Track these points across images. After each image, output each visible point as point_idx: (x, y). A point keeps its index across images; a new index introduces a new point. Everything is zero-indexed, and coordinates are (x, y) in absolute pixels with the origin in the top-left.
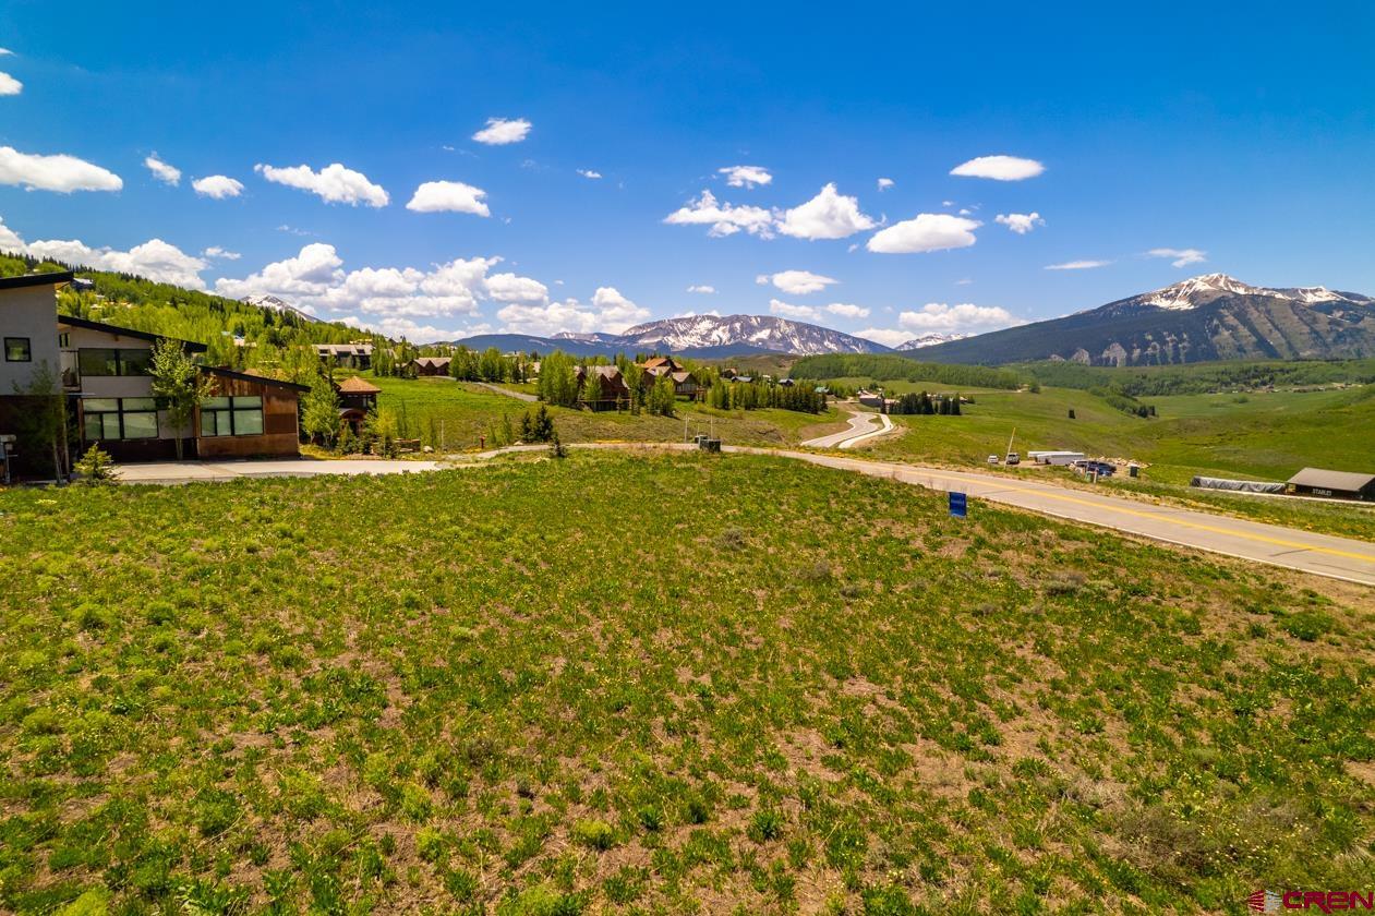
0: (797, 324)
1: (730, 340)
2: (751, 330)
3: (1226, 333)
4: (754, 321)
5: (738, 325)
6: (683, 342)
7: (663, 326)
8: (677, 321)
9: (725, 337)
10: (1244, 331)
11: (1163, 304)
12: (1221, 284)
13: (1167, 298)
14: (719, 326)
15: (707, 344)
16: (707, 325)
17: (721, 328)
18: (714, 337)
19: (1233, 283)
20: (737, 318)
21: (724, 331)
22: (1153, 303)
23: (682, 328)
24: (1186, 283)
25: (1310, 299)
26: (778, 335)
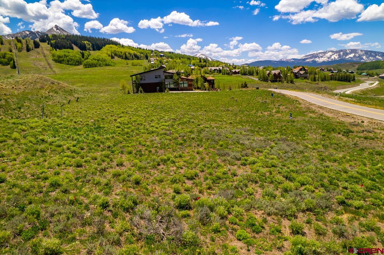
0: (365, 51)
1: (338, 58)
2: (347, 54)
4: (348, 51)
5: (342, 53)
6: (321, 60)
7: (314, 55)
8: (319, 53)
9: (336, 57)
14: (334, 54)
15: (330, 60)
16: (330, 53)
17: (335, 54)
18: (333, 57)
20: (342, 51)
21: (336, 55)
23: (321, 55)
26: (357, 55)
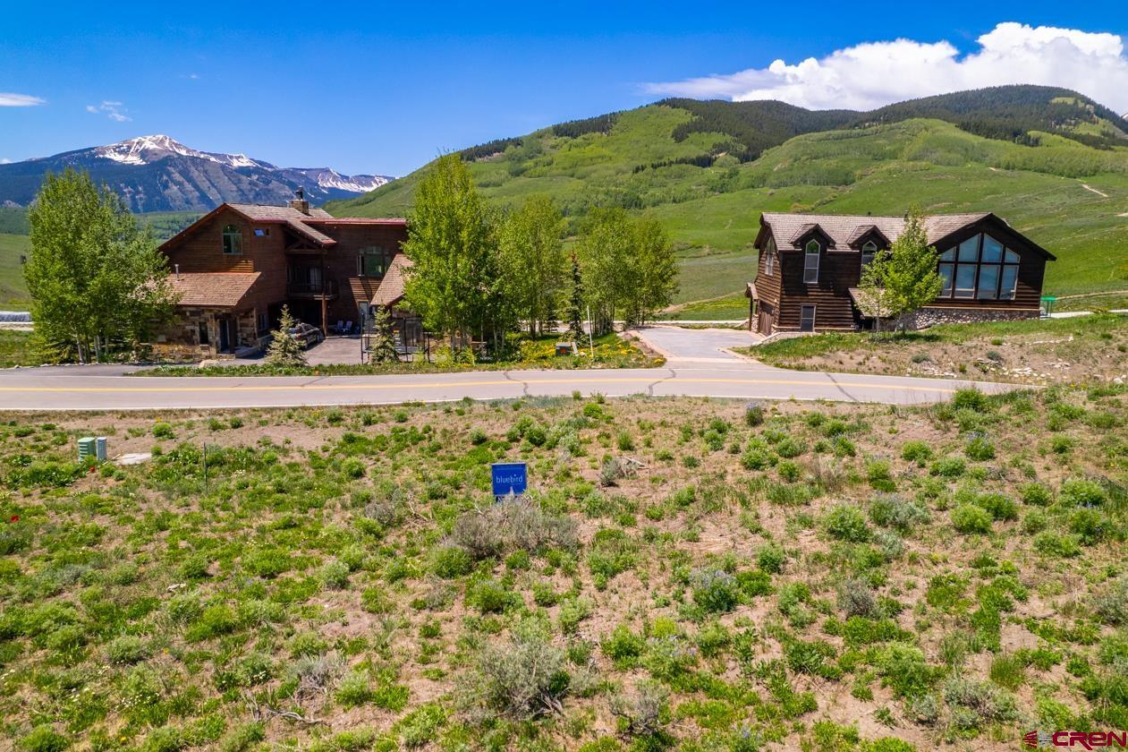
3: (175, 188)
10: (189, 187)
11: (118, 158)
12: (167, 144)
13: (121, 152)
19: (176, 145)
22: (107, 156)
24: (136, 141)
25: (236, 164)
